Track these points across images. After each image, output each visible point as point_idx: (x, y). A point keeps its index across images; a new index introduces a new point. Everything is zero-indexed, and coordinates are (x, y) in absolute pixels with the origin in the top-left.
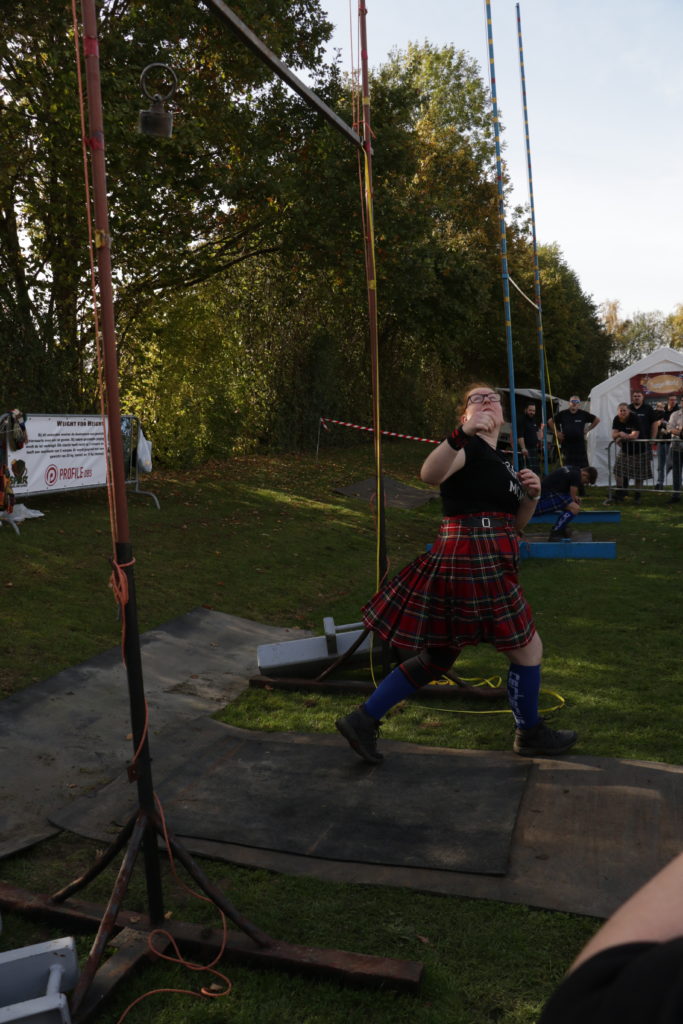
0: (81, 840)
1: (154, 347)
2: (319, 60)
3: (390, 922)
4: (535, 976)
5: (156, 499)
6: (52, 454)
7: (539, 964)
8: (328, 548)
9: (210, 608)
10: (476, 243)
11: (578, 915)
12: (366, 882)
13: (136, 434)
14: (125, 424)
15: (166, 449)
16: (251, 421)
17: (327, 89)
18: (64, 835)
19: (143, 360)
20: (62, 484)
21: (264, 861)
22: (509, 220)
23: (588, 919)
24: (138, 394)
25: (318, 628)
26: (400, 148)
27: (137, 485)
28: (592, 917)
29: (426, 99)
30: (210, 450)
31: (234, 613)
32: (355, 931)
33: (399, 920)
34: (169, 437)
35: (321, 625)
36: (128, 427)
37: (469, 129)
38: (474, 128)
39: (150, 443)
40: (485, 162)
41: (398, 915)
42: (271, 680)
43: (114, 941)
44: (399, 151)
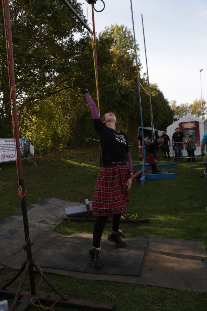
0: (11, 269)
1: (35, 117)
2: (83, 30)
3: (104, 291)
4: (148, 306)
5: (36, 163)
6: (4, 150)
7: (149, 302)
8: (88, 178)
9: (52, 197)
10: (132, 84)
11: (161, 287)
12: (98, 279)
13: (29, 144)
14: (26, 141)
15: (39, 148)
16: (65, 139)
17: (86, 39)
18: (6, 268)
19: (31, 121)
20: (7, 160)
21: (66, 273)
22: (142, 77)
23: (164, 288)
24: (30, 132)
25: (84, 202)
26: (108, 56)
27: (30, 160)
28: (165, 288)
29: (116, 41)
30: (52, 148)
31: (59, 198)
32: (94, 295)
33: (107, 291)
34: (40, 144)
35: (85, 201)
36: (26, 142)
37: (129, 50)
38: (131, 50)
39: (34, 147)
40: (134, 60)
41: (107, 289)
42: (70, 218)
43: (20, 301)
44: (108, 57)
